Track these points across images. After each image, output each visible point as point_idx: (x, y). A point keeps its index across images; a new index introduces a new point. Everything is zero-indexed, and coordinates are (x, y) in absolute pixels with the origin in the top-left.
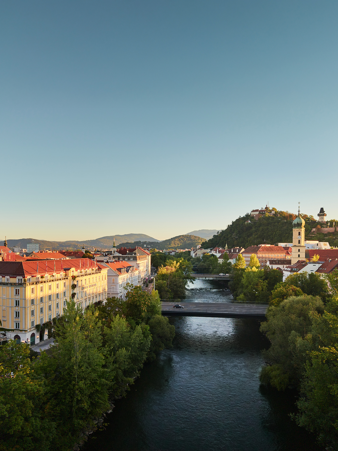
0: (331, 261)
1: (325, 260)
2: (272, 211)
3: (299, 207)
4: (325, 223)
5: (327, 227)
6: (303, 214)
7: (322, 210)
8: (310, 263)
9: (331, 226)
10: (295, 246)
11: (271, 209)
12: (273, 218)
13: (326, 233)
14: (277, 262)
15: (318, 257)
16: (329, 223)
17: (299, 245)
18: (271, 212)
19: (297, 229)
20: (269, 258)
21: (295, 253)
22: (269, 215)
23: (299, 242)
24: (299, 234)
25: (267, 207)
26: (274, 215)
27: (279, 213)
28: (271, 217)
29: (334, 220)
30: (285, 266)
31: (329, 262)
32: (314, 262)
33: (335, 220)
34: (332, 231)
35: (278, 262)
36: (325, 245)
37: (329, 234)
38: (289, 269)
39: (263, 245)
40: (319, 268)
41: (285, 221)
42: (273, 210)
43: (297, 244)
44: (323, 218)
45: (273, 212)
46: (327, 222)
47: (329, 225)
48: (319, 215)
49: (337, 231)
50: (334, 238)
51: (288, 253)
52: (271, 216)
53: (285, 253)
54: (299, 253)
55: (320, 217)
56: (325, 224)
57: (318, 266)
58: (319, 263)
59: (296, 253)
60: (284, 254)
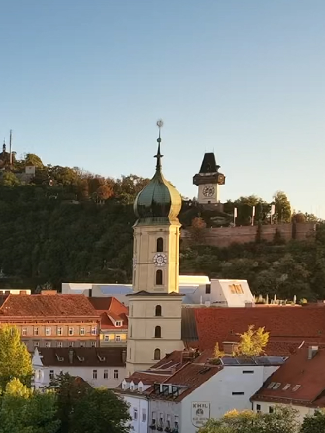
0: (316, 354)
1: (292, 351)
2: (27, 168)
3: (159, 140)
4: (221, 211)
5: (227, 225)
6: (135, 178)
7: (209, 162)
8: (231, 363)
9: (242, 220)
10: (143, 293)
11: (20, 157)
12: (29, 192)
13: (224, 245)
14: (71, 357)
15: (264, 337)
16: (236, 209)
17: (158, 289)
18: (22, 171)
19: (152, 229)
20: (38, 340)
21: (143, 321)
22: (17, 181)
23: (160, 278)
24: (161, 246)
25: (8, 150)
26: (33, 180)
27: (50, 173)
28: (22, 188)
29: (252, 200)
30: (101, 371)
31: (310, 356)
32: (246, 360)
33: (255, 200)
34: (247, 240)
35: (75, 357)
36: (236, 289)
37: (236, 249)
38: (142, 387)
39: (15, 292)
40: (266, 384)
41: (76, 202)
42: (31, 164)
43: (151, 287)
44: (213, 192)
45: (30, 171)
46: (229, 206)
47: (236, 215)
48: (197, 180)
49: (265, 240)
50: (255, 264)
51: (106, 322)
52: (23, 183)
53: (98, 322)
54: (158, 322)
55: (203, 186)
56: (221, 215)
57: (261, 374)
58: (267, 364)
59: (148, 321)
60: (94, 327)
